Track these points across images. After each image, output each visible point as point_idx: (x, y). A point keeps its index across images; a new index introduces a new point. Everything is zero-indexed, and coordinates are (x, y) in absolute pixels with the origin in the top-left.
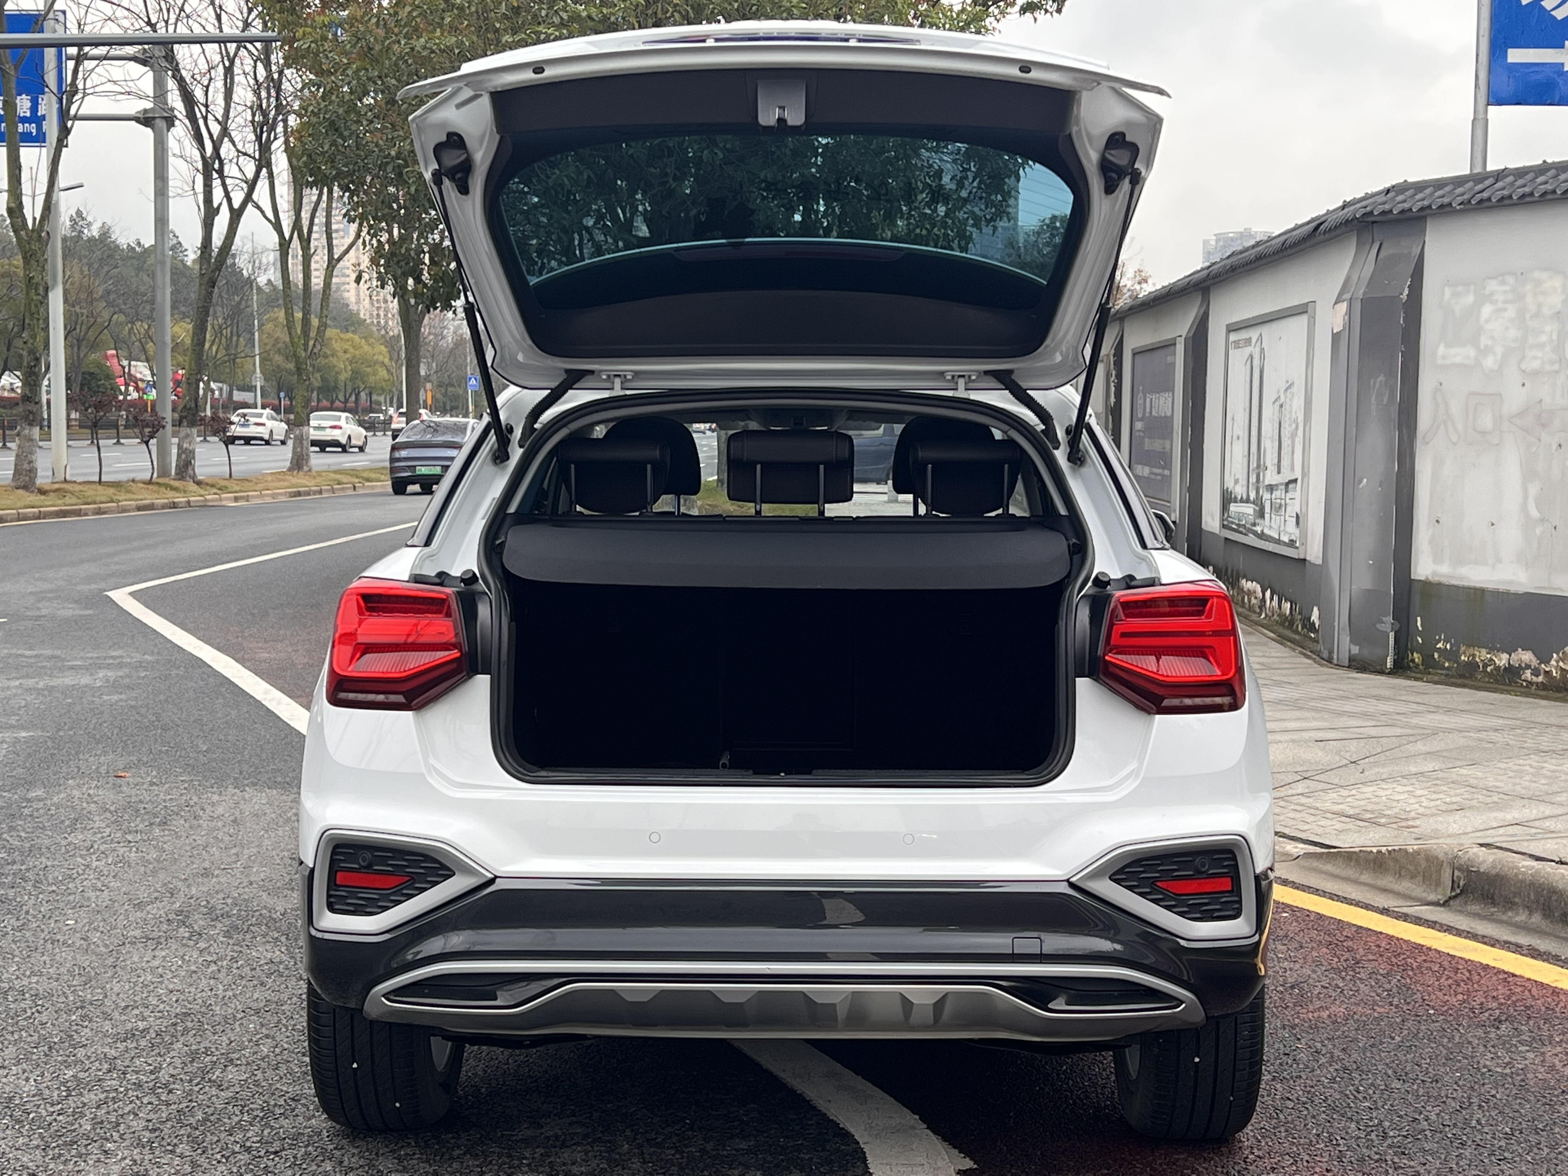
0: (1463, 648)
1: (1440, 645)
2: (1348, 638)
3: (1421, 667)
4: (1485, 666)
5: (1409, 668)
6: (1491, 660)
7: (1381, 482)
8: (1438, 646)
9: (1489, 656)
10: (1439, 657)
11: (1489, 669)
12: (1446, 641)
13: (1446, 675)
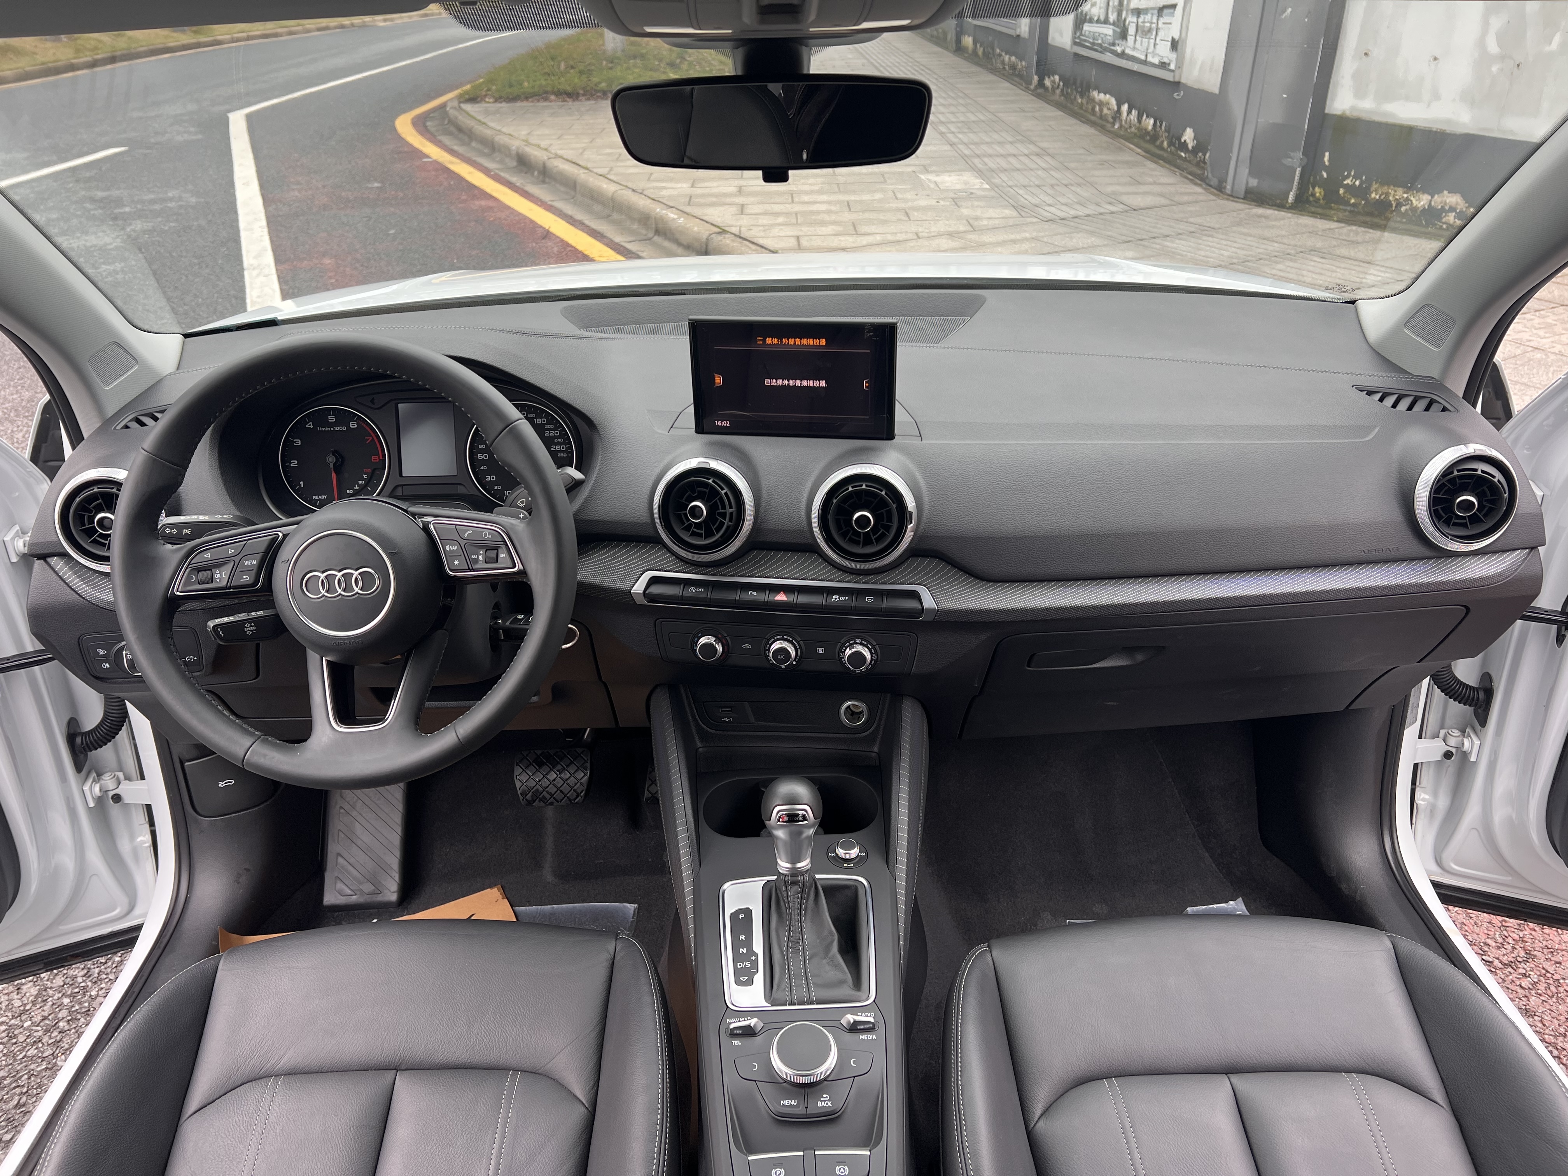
0: (1375, 186)
1: (1348, 181)
2: (1247, 171)
3: (1322, 201)
4: (1399, 205)
5: (1308, 201)
6: (1407, 199)
7: (1309, 12)
8: (1345, 182)
9: (1405, 195)
10: (1345, 193)
11: (1403, 209)
12: (1356, 177)
13: (1351, 212)
